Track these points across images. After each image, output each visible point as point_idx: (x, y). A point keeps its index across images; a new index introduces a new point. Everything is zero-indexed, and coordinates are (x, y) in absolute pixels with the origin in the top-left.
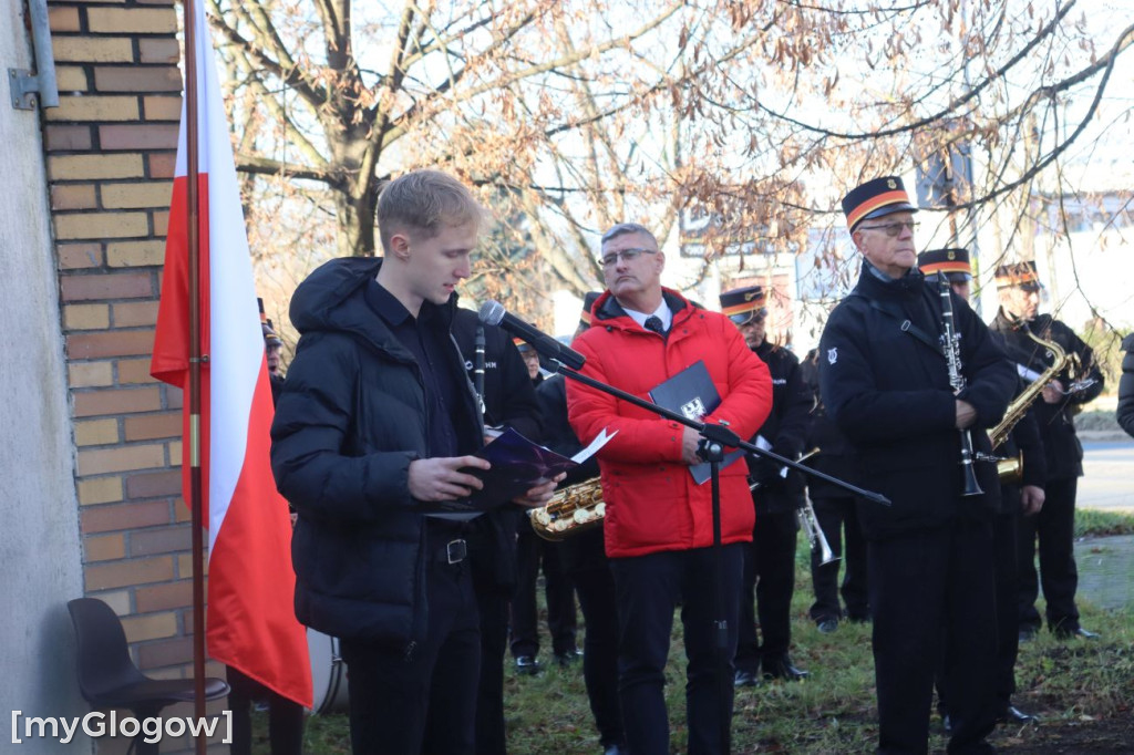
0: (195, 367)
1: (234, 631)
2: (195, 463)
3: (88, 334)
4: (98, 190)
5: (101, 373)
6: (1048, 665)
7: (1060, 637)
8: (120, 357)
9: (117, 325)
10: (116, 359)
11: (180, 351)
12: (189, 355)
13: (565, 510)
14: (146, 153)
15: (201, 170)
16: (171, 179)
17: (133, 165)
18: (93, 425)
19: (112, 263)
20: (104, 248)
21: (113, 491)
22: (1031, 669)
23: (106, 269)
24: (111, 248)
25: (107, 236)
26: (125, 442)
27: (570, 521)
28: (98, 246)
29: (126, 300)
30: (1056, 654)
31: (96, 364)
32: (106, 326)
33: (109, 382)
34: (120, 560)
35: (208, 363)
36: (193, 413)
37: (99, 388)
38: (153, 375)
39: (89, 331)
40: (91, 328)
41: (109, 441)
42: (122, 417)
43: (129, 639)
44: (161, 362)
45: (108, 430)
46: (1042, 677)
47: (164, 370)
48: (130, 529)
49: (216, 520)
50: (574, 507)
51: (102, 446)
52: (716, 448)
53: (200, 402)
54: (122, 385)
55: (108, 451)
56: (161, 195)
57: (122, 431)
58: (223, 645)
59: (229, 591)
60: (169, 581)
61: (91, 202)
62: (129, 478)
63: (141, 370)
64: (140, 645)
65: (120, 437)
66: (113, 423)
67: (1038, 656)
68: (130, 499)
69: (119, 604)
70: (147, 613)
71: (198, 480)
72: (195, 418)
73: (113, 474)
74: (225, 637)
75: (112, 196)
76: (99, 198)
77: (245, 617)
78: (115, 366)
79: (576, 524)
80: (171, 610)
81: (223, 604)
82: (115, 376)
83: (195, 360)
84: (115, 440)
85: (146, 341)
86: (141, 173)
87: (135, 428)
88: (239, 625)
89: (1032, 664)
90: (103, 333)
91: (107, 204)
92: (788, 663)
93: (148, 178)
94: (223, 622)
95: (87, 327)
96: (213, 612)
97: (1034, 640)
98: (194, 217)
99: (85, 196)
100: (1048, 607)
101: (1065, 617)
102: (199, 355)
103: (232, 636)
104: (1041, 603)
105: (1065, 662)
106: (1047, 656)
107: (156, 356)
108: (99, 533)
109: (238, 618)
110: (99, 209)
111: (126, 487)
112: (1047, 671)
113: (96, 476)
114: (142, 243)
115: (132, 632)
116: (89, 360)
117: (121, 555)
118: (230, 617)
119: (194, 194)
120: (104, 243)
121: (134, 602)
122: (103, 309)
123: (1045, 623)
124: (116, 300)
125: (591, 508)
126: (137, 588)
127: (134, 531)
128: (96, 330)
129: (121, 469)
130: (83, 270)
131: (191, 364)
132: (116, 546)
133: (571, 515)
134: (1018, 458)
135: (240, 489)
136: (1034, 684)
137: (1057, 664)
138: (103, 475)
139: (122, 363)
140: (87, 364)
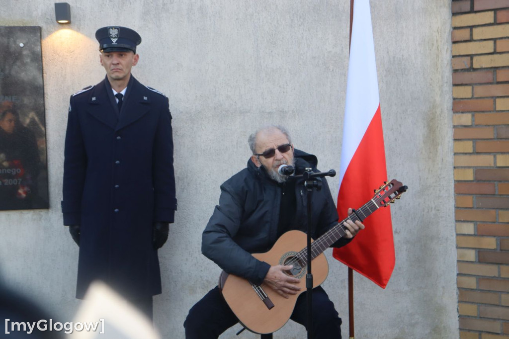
3: (462, 100)
4: (471, 31)
5: (466, 119)
9: (475, 96)
10: (474, 112)
14: (496, 10)
17: (488, 18)
18: (461, 143)
19: (475, 66)
20: (472, 59)
21: (470, 176)
23: (472, 69)
24: (475, 59)
25: (474, 53)
26: (476, 153)
28: (469, 58)
29: (481, 84)
31: (465, 115)
32: (470, 96)
33: (469, 123)
34: (471, 208)
37: (465, 126)
39: (462, 99)
40: (464, 97)
41: (468, 152)
42: (475, 140)
45: (468, 146)
48: (476, 194)
51: (466, 154)
54: (477, 125)
55: (467, 157)
57: (474, 147)
60: (494, 222)
61: (467, 37)
62: (478, 170)
64: (479, 250)
65: (473, 150)
66: (471, 142)
68: (477, 180)
70: (482, 236)
73: (469, 167)
75: (478, 33)
76: (471, 35)
78: (473, 116)
80: (495, 237)
82: (473, 121)
84: (471, 151)
86: (492, 21)
90: (469, 100)
91: (475, 37)
93: (496, 23)
95: (462, 97)
99: (465, 34)
108: (462, 194)
110: (471, 40)
111: (475, 174)
113: (462, 167)
114: (490, 56)
116: (462, 113)
117: (471, 206)
120: (471, 56)
121: (477, 229)
122: (469, 88)
124: (476, 84)
126: (478, 223)
127: (478, 196)
128: (465, 98)
129: (473, 165)
130: (462, 70)
132: (469, 201)
138: (465, 167)
139: (478, 115)
140: (460, 115)
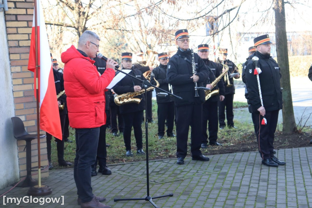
0: (37, 68)
1: (45, 124)
2: (37, 88)
3: (15, 61)
4: (17, 29)
5: (18, 69)
6: (226, 134)
7: (229, 128)
8: (22, 66)
9: (22, 59)
10: (21, 66)
11: (34, 64)
12: (36, 65)
13: (122, 99)
14: (28, 21)
15: (38, 25)
16: (31, 27)
17: (25, 24)
18: (17, 80)
19: (20, 45)
21: (21, 94)
22: (222, 135)
24: (20, 42)
25: (19, 39)
26: (24, 84)
27: (123, 102)
28: (17, 41)
29: (23, 53)
30: (228, 132)
31: (17, 67)
32: (19, 59)
33: (20, 71)
34: (23, 109)
35: (40, 67)
36: (36, 77)
37: (18, 72)
38: (28, 69)
41: (20, 84)
42: (23, 78)
43: (25, 126)
44: (30, 67)
45: (20, 81)
46: (224, 136)
47: (31, 68)
48: (25, 103)
49: (42, 100)
50: (124, 99)
52: (146, 86)
53: (38, 75)
54: (23, 72)
55: (20, 86)
56: (30, 31)
57: (23, 82)
58: (43, 127)
59: (44, 115)
60: (33, 114)
61: (16, 32)
62: (25, 92)
63: (26, 68)
64: (27, 127)
66: (21, 79)
67: (224, 132)
68: (25, 96)
69: (23, 118)
70: (29, 120)
71: (38, 92)
72: (37, 79)
73: (21, 91)
74: (43, 125)
75: (20, 30)
77: (48, 121)
78: (21, 67)
79: (124, 102)
80: (34, 120)
81: (43, 118)
82: (21, 70)
83: (37, 66)
84: (21, 83)
85: (27, 62)
86: (27, 26)
87: (26, 81)
88: (46, 122)
89: (223, 134)
91: (19, 32)
92: (173, 134)
93: (28, 27)
94: (43, 122)
95: (15, 59)
96: (41, 120)
97: (224, 129)
98: (36, 36)
99: (14, 31)
100: (228, 122)
101: (231, 124)
102: (38, 65)
103: (45, 125)
104: (226, 121)
105: (230, 133)
106: (226, 132)
107: (29, 65)
108: (18, 103)
109: (46, 121)
111: (24, 93)
112: (226, 135)
113: (18, 91)
114: (27, 41)
115: (25, 124)
117: (23, 108)
118: (44, 121)
119: (36, 30)
121: (26, 118)
122: (18, 55)
123: (227, 125)
124: (21, 53)
125: (128, 99)
126: (26, 115)
128: (17, 60)
129: (23, 90)
130: (14, 46)
131: (36, 67)
132: (22, 106)
133: (123, 100)
134: (218, 89)
135: (47, 94)
136: (223, 138)
137: (228, 134)
139: (23, 67)
140: (15, 67)
